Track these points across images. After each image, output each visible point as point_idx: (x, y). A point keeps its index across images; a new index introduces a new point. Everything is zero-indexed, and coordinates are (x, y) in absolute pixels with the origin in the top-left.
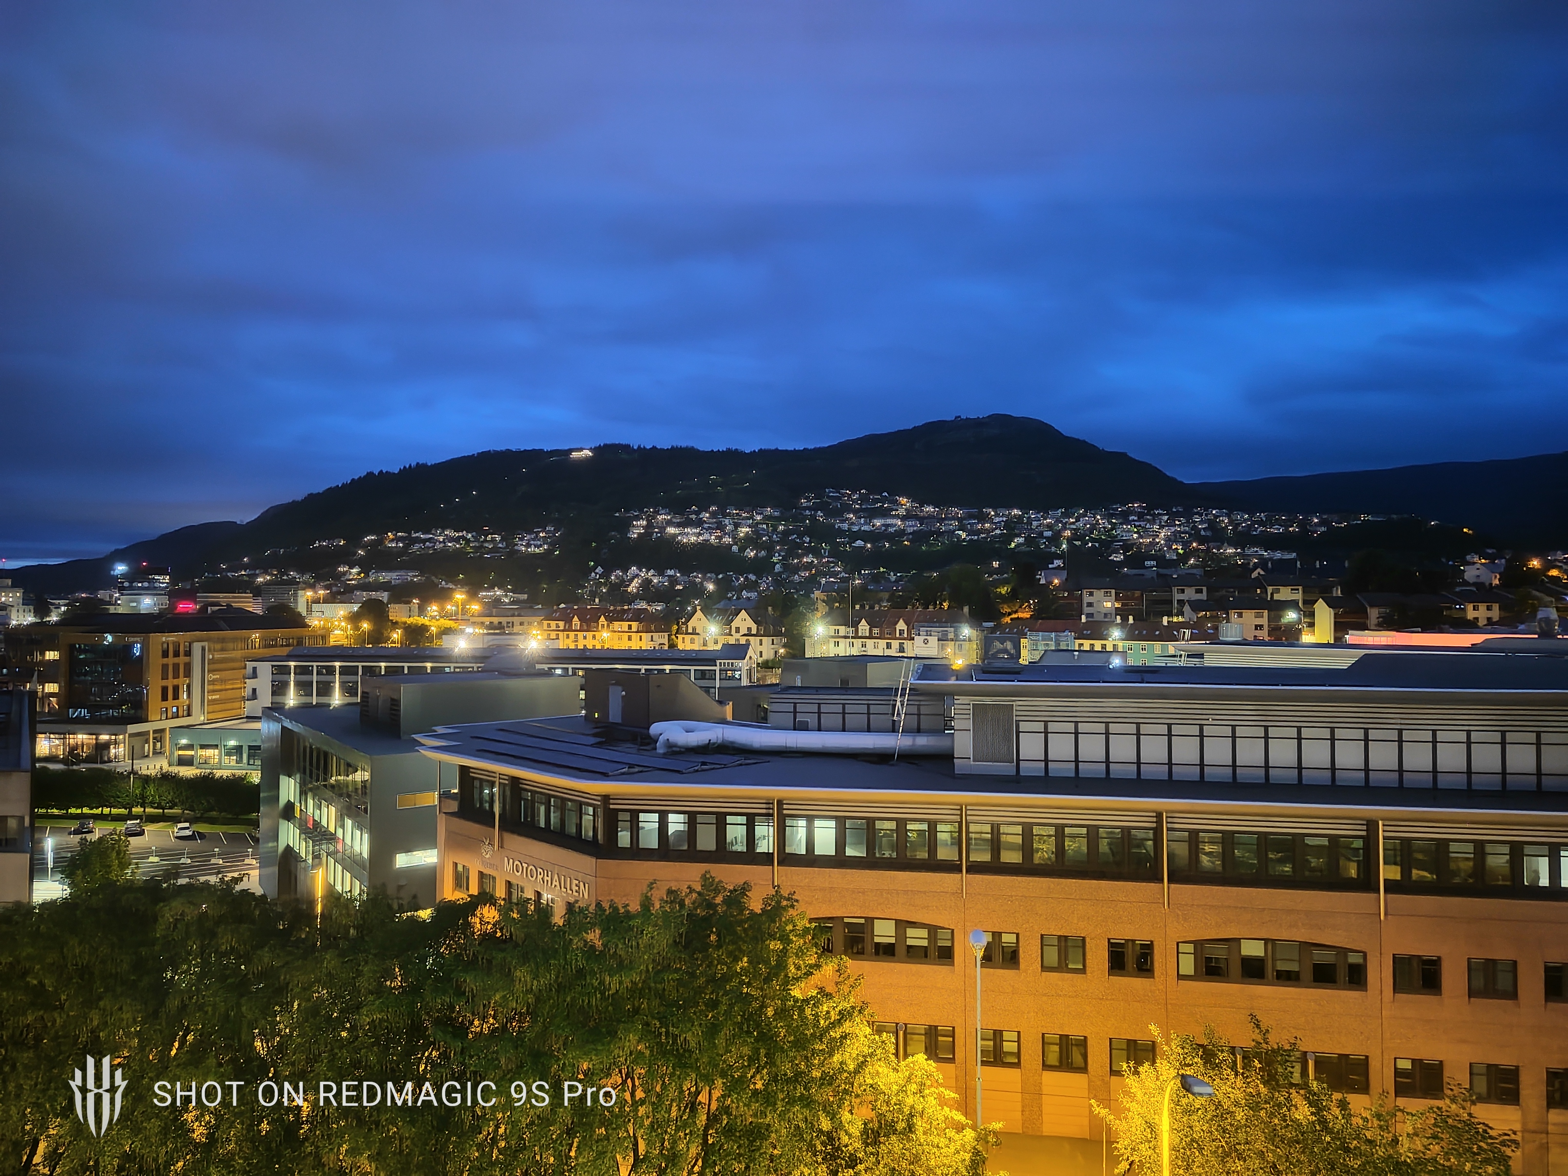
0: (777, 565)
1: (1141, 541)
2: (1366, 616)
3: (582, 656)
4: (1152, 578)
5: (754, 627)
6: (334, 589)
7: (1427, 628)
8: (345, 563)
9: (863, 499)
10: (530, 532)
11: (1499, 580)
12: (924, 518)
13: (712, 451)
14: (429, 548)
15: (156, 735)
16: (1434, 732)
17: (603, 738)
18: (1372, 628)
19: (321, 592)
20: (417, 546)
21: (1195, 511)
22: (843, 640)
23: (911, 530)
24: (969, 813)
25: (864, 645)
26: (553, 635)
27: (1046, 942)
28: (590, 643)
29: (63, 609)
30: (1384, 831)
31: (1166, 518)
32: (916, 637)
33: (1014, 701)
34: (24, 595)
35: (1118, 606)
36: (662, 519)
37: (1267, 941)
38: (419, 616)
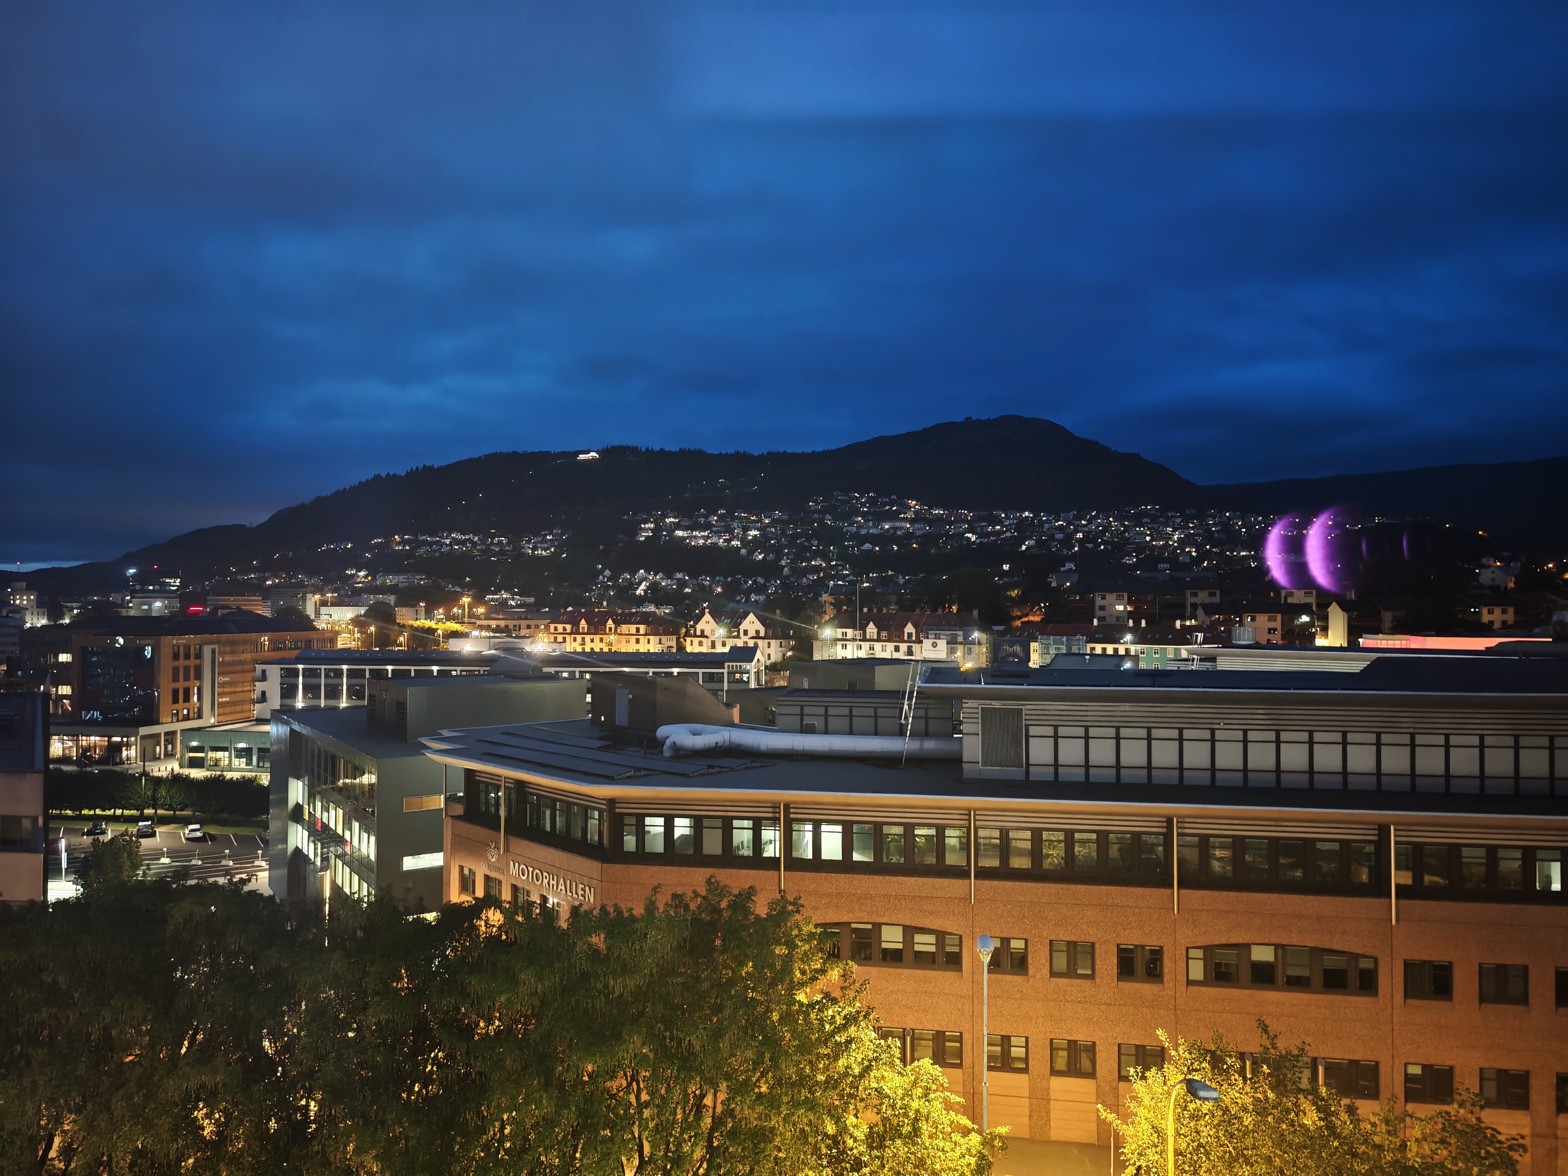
0: (786, 569)
1: (1154, 543)
2: (1380, 620)
3: (589, 659)
4: (1166, 581)
5: (762, 630)
6: (342, 592)
7: (1440, 632)
8: (352, 566)
9: (872, 502)
10: (537, 535)
11: (1514, 584)
12: (933, 520)
13: (721, 453)
14: (434, 551)
15: (166, 738)
16: (1447, 736)
17: (610, 741)
18: (1386, 632)
19: (329, 595)
20: (423, 550)
21: (1209, 513)
22: (851, 642)
23: (919, 533)
24: (977, 817)
25: (872, 648)
26: (560, 638)
27: (1054, 948)
28: (597, 646)
29: (75, 611)
30: (1395, 836)
31: (1179, 520)
32: (925, 641)
33: (1024, 705)
34: (38, 597)
35: (1132, 609)
36: (670, 522)
37: (1277, 947)
38: (426, 619)
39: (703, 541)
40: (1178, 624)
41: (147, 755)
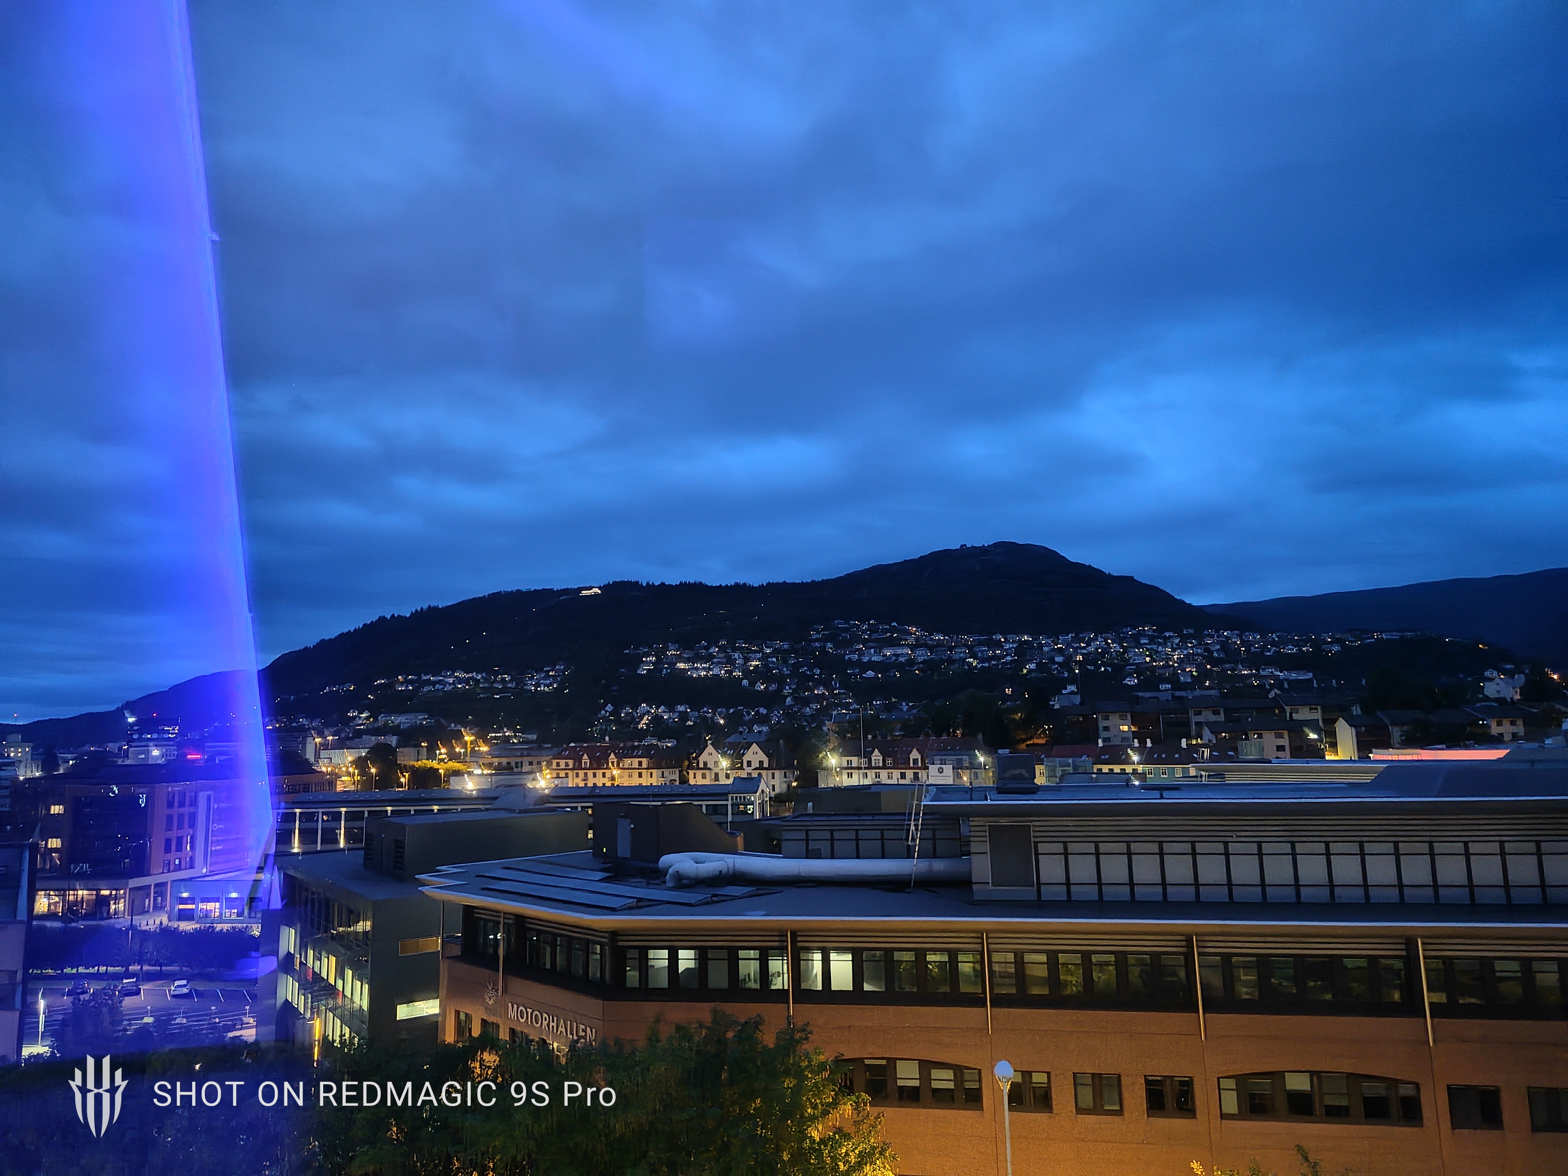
0: (789, 699)
1: (1154, 664)
2: (1389, 735)
3: (592, 794)
4: (1168, 700)
5: (766, 761)
6: (343, 735)
7: (1451, 745)
8: (354, 708)
9: (873, 630)
10: (539, 670)
11: (1520, 695)
12: (933, 647)
13: (721, 585)
14: (438, 690)
15: (156, 889)
16: (1466, 844)
17: (612, 873)
18: (1396, 746)
19: (330, 738)
20: (426, 689)
21: (1206, 632)
22: (857, 771)
23: (921, 659)
24: (990, 941)
25: (878, 776)
26: (562, 774)
27: (1078, 1082)
28: (600, 781)
29: (71, 762)
30: (1424, 950)
31: (1177, 641)
32: (930, 766)
33: (1031, 821)
34: (33, 749)
35: (1135, 730)
36: (671, 655)
37: (1313, 1074)
38: (428, 759)
39: (705, 673)
40: (1184, 743)
41: (135, 909)
